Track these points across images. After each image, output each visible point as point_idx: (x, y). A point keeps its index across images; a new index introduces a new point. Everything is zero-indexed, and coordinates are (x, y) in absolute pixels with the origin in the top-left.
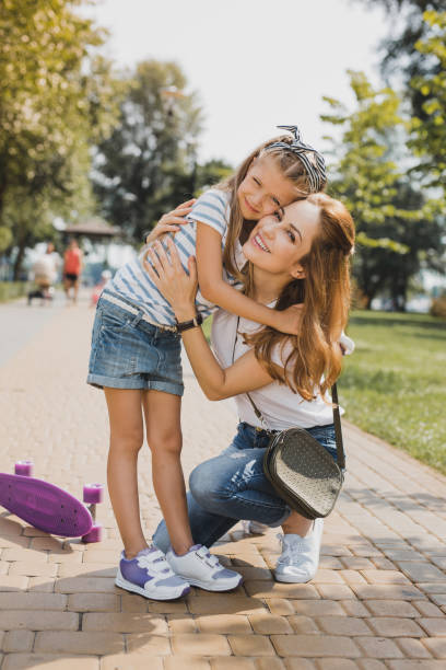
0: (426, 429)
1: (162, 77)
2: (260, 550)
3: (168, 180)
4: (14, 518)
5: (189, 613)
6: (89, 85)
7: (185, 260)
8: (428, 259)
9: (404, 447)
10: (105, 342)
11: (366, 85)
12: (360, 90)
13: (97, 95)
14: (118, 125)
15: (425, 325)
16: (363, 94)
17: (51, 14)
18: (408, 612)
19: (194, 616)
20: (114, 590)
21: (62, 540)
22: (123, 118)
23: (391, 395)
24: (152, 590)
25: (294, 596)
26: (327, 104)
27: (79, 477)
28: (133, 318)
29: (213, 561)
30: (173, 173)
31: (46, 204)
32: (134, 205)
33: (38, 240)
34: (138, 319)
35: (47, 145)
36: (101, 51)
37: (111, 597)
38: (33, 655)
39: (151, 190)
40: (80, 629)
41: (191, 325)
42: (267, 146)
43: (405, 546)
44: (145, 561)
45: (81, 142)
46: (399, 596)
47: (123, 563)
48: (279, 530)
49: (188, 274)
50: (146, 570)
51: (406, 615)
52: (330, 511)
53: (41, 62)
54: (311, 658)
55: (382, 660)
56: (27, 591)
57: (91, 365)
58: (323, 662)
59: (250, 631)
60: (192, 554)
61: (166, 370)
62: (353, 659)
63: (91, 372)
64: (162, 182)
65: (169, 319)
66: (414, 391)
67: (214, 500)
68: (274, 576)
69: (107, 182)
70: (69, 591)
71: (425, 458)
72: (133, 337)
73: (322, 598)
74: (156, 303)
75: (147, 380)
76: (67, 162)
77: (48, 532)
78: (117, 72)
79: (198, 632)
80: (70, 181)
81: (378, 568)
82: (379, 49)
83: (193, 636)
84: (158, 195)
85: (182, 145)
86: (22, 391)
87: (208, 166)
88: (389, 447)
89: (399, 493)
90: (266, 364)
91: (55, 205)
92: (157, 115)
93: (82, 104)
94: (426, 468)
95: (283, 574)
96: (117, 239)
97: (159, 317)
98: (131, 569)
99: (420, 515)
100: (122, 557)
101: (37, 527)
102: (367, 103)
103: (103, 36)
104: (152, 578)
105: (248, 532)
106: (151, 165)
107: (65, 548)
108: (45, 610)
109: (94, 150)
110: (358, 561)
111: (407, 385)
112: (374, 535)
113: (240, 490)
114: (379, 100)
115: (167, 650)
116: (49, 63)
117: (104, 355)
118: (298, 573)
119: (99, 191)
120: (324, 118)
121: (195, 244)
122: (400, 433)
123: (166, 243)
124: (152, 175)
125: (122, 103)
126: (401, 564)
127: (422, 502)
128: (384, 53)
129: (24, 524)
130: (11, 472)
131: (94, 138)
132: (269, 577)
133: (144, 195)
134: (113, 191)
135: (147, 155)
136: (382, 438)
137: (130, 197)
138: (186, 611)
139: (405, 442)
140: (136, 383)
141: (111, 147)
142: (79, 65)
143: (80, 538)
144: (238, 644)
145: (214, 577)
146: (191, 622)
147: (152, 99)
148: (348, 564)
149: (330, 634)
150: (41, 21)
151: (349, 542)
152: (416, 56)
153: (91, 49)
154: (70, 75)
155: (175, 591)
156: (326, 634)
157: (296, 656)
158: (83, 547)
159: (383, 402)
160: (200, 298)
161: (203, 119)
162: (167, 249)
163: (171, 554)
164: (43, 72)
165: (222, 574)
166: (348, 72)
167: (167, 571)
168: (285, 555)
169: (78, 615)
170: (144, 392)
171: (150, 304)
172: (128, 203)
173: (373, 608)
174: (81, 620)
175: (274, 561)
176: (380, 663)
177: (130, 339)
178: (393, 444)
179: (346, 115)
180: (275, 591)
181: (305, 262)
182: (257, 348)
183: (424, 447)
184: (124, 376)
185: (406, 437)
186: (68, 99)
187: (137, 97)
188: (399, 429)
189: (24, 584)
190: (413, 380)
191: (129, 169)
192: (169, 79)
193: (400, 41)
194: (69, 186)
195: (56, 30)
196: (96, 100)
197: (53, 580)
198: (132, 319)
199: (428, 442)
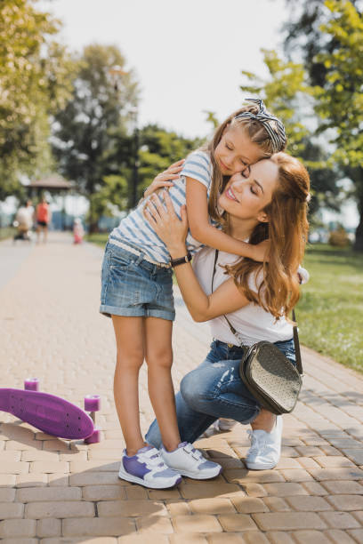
0: (343, 339)
1: (105, 58)
2: (230, 444)
3: (113, 142)
4: (26, 425)
5: (183, 499)
6: (47, 66)
7: (178, 209)
8: (326, 200)
9: (330, 354)
10: (114, 279)
11: (277, 61)
12: (272, 65)
13: (54, 74)
14: (71, 98)
15: (326, 253)
16: (274, 68)
17: (16, 9)
18: (358, 490)
19: (187, 501)
20: (118, 482)
21: (68, 442)
22: (74, 93)
23: (311, 312)
24: (150, 481)
25: (264, 480)
26: (246, 77)
27: (72, 389)
28: (136, 258)
29: (197, 454)
30: (116, 136)
31: (15, 164)
32: (86, 163)
33: (8, 194)
34: (140, 259)
35: (15, 117)
36: (56, 38)
37: (117, 487)
38: (64, 539)
39: (99, 150)
40: (97, 515)
41: (182, 261)
42: (238, 114)
43: (344, 435)
44: (145, 457)
45: (42, 113)
46: (349, 477)
47: (125, 459)
48: (249, 426)
49: (181, 219)
50: (144, 465)
51: (355, 492)
52: (293, 408)
53: (10, 49)
54: (287, 531)
55: (345, 530)
56: (48, 486)
57: (103, 298)
58: (297, 534)
59: (234, 511)
60: (181, 450)
61: (163, 300)
62: (321, 531)
63: (102, 304)
64: (107, 144)
65: (164, 257)
66: (328, 308)
67: (202, 401)
68: (245, 465)
69: (63, 145)
70: (82, 484)
71: (347, 363)
72: (137, 274)
73: (287, 481)
74: (155, 245)
75: (146, 309)
76: (31, 130)
77: (56, 435)
78: (69, 55)
79: (192, 514)
80: (33, 144)
81: (327, 455)
82: (282, 31)
83: (188, 517)
84: (105, 154)
85: (123, 113)
86: (10, 319)
87: (145, 129)
88: (317, 354)
89: (332, 392)
90: (243, 289)
91: (23, 166)
92: (102, 89)
93: (42, 82)
94: (350, 371)
95: (253, 463)
96: (72, 191)
97: (157, 257)
98: (132, 464)
99: (351, 409)
100: (124, 455)
101: (47, 432)
102: (279, 75)
103: (57, 26)
104: (150, 471)
105: (218, 429)
106: (98, 130)
107: (71, 449)
108: (65, 501)
109: (51, 119)
110: (309, 450)
111: (322, 303)
112: (320, 428)
113: (222, 392)
114: (288, 72)
115: (170, 530)
116: (17, 49)
117: (114, 289)
118: (264, 461)
119: (57, 152)
120: (244, 89)
121: (185, 195)
122: (325, 343)
123: (162, 196)
124: (100, 138)
125: (75, 80)
126: (344, 451)
127: (352, 399)
128: (286, 34)
129: (35, 430)
130: (22, 388)
131: (52, 109)
132: (241, 466)
133: (94, 154)
134: (68, 152)
135: (95, 122)
136: (310, 348)
137: (83, 157)
138: (179, 496)
139: (330, 349)
140: (139, 312)
141: (66, 116)
142: (38, 50)
143: (83, 440)
144: (227, 522)
145: (199, 468)
146: (185, 505)
147: (97, 76)
148: (302, 452)
149: (300, 511)
150: (8, 15)
151: (300, 434)
152: (312, 36)
153: (48, 37)
154: (32, 59)
155: (170, 482)
156: (296, 511)
157: (275, 530)
158: (86, 447)
159: (305, 318)
160: (190, 240)
161: (140, 92)
162: (163, 201)
163: (163, 450)
164: (10, 56)
165: (205, 465)
166: (262, 50)
167: (161, 465)
168: (254, 447)
169: (93, 504)
170: (144, 318)
171: (149, 246)
172: (82, 162)
173: (331, 488)
174: (96, 508)
175: (244, 452)
176: (343, 532)
177: (134, 276)
178: (320, 352)
179: (262, 85)
180: (249, 477)
181: (267, 209)
182: (236, 276)
183: (345, 354)
184: (130, 306)
185: (329, 346)
186: (31, 78)
187: (85, 75)
188: (323, 340)
189: (45, 479)
190: (326, 299)
191: (80, 134)
192: (111, 60)
193: (299, 24)
194: (32, 149)
195: (21, 22)
196: (53, 78)
197: (67, 475)
198: (135, 260)
199: (348, 349)
